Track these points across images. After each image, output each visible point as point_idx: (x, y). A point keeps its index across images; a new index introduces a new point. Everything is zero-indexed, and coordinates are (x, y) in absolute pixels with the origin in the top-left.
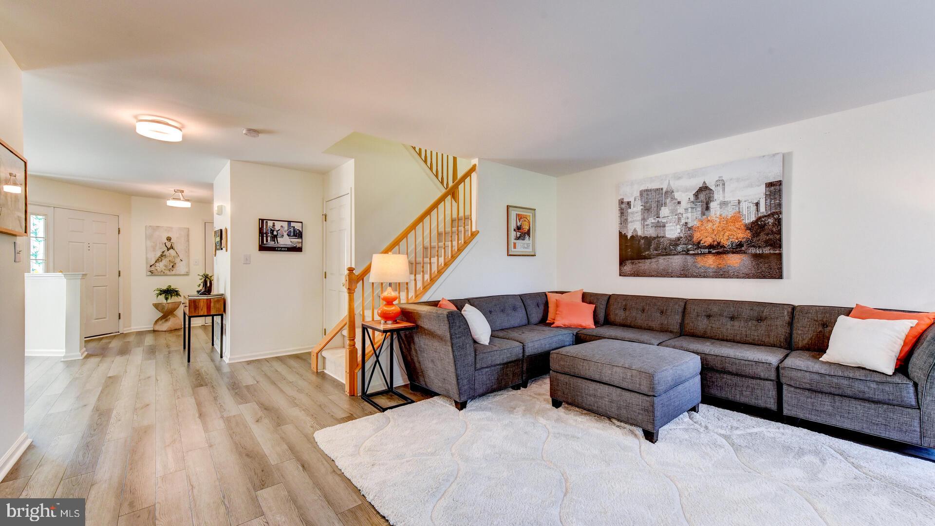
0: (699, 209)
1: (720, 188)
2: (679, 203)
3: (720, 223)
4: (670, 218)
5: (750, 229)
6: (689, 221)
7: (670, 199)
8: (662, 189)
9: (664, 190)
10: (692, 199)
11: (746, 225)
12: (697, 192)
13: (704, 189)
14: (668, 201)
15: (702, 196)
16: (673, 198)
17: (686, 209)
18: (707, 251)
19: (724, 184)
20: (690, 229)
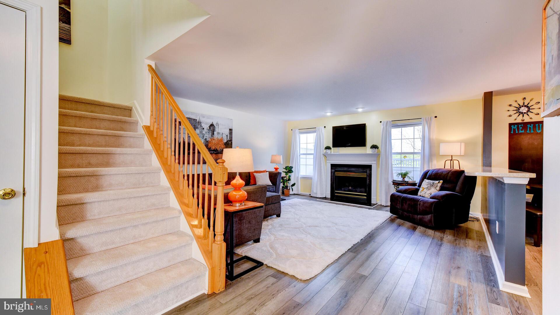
0: (211, 133)
1: (217, 126)
2: (203, 129)
3: (217, 141)
4: (200, 135)
5: (225, 145)
6: (207, 138)
7: (200, 126)
8: (196, 120)
9: (198, 121)
10: (208, 128)
11: (224, 143)
12: (210, 126)
13: (212, 125)
14: (199, 126)
15: (212, 128)
16: (201, 126)
17: (206, 132)
18: (213, 152)
19: (218, 125)
20: (207, 142)
